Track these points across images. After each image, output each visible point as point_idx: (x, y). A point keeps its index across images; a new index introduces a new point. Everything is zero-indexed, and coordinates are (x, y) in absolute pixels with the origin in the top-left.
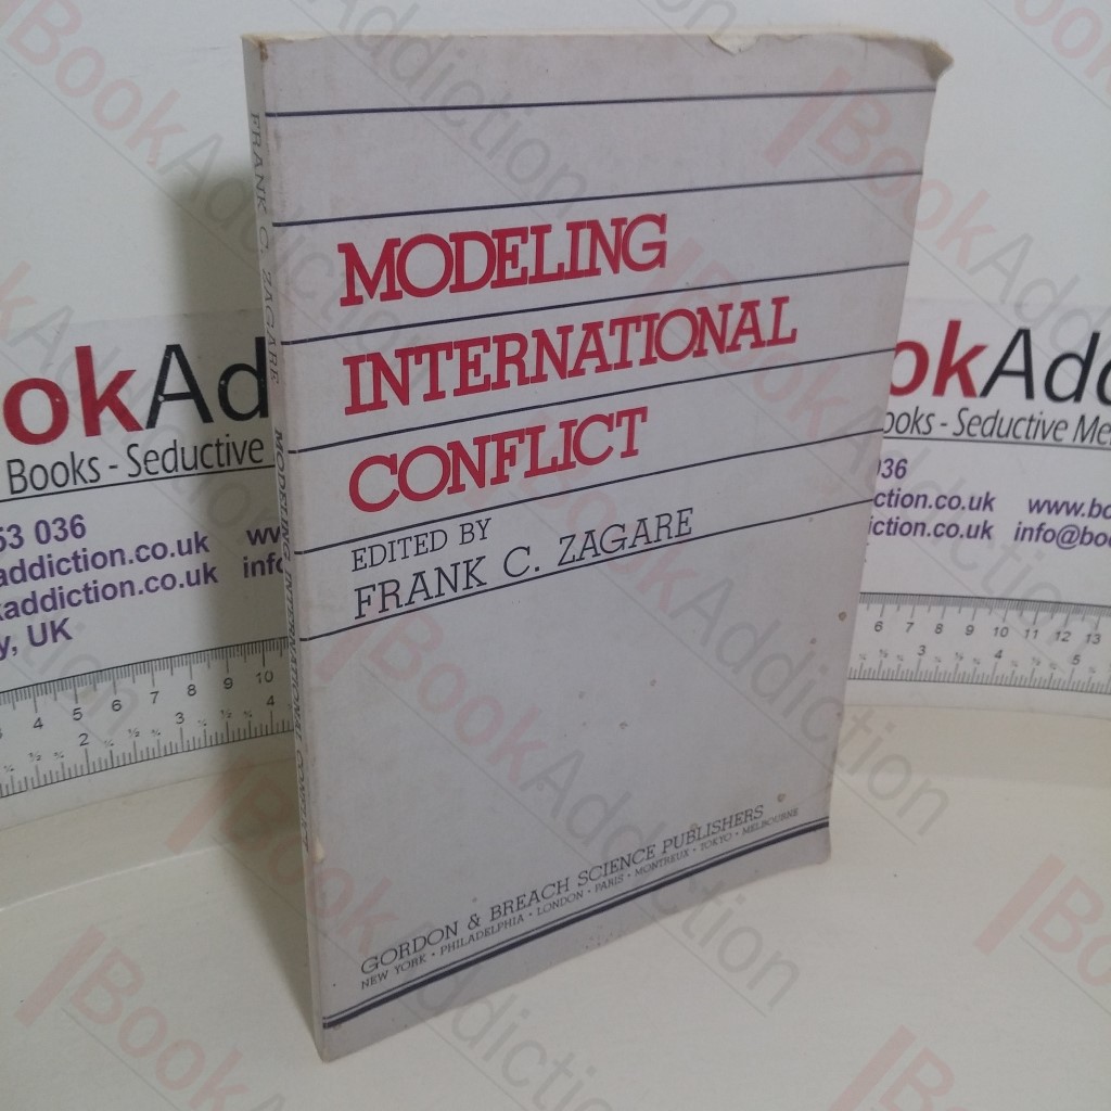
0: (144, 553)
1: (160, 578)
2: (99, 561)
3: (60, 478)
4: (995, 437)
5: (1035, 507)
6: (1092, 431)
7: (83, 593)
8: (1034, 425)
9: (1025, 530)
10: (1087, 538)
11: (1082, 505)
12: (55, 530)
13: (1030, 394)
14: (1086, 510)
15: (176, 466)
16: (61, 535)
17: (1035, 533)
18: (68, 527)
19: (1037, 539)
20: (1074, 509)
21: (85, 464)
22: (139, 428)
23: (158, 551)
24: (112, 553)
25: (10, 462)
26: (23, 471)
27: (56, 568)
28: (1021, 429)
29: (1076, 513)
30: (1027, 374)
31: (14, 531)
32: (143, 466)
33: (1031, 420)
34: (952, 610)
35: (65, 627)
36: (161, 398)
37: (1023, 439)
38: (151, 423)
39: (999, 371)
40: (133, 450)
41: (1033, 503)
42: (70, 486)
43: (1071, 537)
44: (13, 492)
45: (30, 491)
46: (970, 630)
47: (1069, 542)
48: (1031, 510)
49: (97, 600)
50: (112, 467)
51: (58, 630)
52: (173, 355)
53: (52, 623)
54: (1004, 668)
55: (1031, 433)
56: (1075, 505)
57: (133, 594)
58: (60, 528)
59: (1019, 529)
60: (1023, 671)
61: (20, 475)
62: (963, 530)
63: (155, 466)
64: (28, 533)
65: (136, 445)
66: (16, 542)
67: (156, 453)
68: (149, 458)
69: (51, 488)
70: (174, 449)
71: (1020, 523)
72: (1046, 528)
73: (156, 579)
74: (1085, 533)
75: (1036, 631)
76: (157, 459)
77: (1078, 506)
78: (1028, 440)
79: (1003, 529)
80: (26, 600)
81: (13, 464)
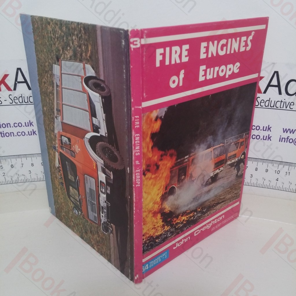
0: (16, 125)
1: (21, 132)
2: (4, 126)
4: (269, 107)
5: (285, 131)
8: (282, 103)
9: (282, 138)
13: (280, 93)
15: (22, 101)
17: (286, 140)
19: (287, 142)
22: (12, 90)
23: (20, 125)
24: (7, 124)
28: (278, 105)
30: (279, 86)
32: (13, 101)
33: (281, 102)
34: (260, 164)
36: (17, 82)
37: (279, 108)
38: (15, 89)
39: (269, 85)
40: (10, 96)
41: (284, 130)
46: (267, 171)
48: (284, 132)
49: (4, 136)
50: (5, 100)
52: (19, 71)
54: (279, 184)
55: (282, 106)
57: (14, 136)
59: (280, 138)
60: (286, 186)
62: (261, 137)
63: (17, 101)
65: (11, 95)
67: (17, 98)
68: (15, 99)
70: (22, 97)
71: (281, 136)
72: (289, 138)
73: (20, 133)
75: (289, 173)
76: (17, 99)
78: (281, 109)
79: (275, 138)
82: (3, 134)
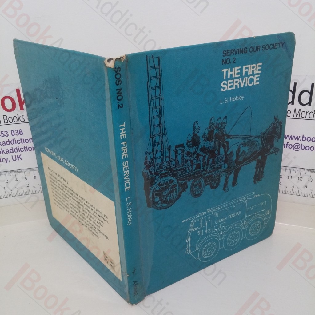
2: (27, 141)
3: (16, 120)
6: (299, 113)
7: (24, 149)
10: (303, 148)
11: (300, 137)
12: (16, 133)
14: (301, 138)
16: (17, 134)
17: (286, 146)
18: (18, 132)
20: (297, 138)
21: (21, 117)
24: (30, 139)
25: (3, 116)
26: (7, 118)
27: (17, 142)
29: (298, 140)
31: (6, 132)
35: (20, 157)
42: (18, 122)
43: (298, 147)
44: (5, 123)
45: (9, 123)
47: (297, 148)
51: (19, 157)
53: (17, 155)
56: (297, 137)
58: (17, 132)
60: (289, 189)
61: (6, 119)
64: (9, 133)
66: (7, 135)
69: (14, 122)
72: (289, 144)
74: (302, 146)
75: (291, 177)
77: (298, 137)
80: (10, 149)
81: (4, 116)
82: (26, 149)
